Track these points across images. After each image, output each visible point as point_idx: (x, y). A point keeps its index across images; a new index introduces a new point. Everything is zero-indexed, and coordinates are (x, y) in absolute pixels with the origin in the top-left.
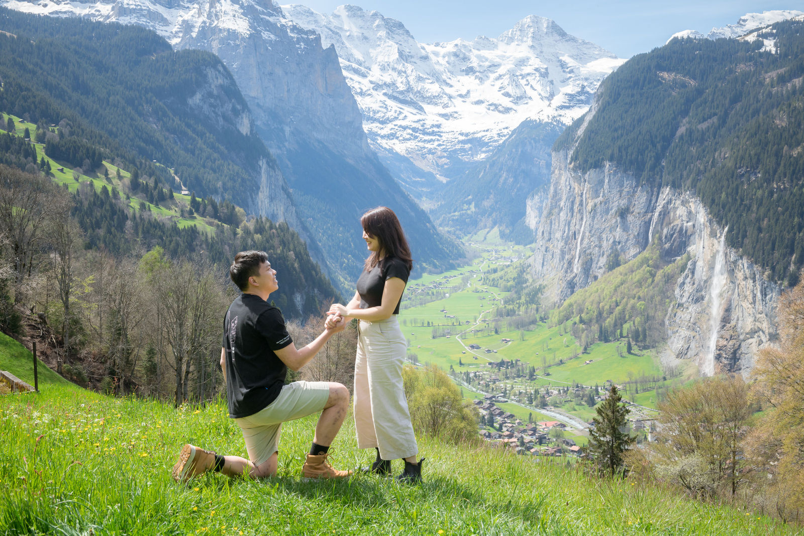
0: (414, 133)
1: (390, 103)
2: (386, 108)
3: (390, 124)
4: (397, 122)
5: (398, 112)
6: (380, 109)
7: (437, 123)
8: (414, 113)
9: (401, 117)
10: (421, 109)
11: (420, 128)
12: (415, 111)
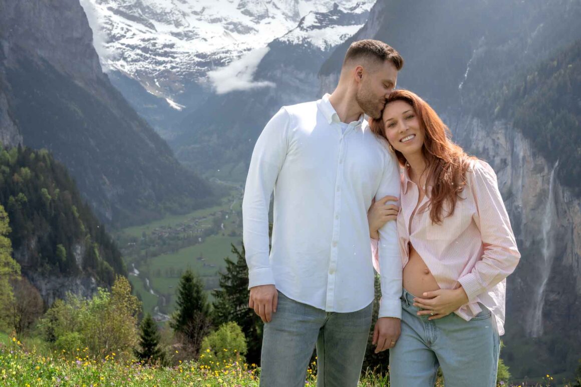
0: (144, 54)
1: (116, 18)
2: (111, 24)
3: (116, 42)
4: (123, 41)
5: (125, 30)
6: (105, 26)
7: (170, 43)
8: (144, 31)
9: (129, 34)
10: (152, 26)
11: (151, 48)
12: (144, 28)
